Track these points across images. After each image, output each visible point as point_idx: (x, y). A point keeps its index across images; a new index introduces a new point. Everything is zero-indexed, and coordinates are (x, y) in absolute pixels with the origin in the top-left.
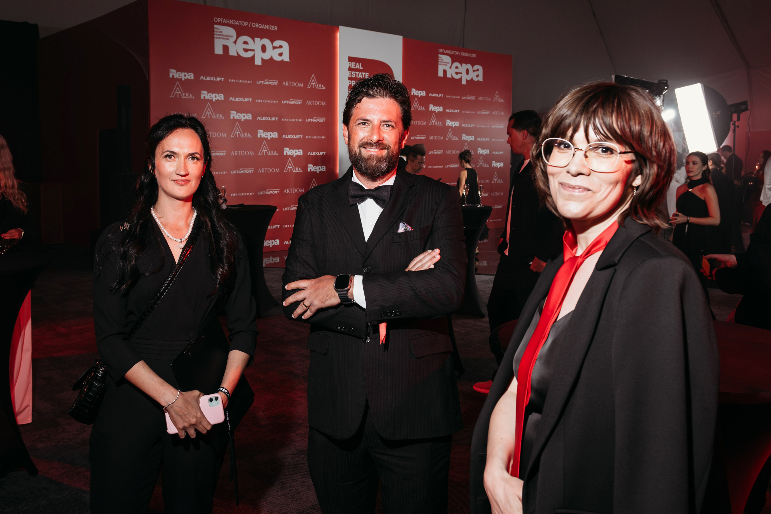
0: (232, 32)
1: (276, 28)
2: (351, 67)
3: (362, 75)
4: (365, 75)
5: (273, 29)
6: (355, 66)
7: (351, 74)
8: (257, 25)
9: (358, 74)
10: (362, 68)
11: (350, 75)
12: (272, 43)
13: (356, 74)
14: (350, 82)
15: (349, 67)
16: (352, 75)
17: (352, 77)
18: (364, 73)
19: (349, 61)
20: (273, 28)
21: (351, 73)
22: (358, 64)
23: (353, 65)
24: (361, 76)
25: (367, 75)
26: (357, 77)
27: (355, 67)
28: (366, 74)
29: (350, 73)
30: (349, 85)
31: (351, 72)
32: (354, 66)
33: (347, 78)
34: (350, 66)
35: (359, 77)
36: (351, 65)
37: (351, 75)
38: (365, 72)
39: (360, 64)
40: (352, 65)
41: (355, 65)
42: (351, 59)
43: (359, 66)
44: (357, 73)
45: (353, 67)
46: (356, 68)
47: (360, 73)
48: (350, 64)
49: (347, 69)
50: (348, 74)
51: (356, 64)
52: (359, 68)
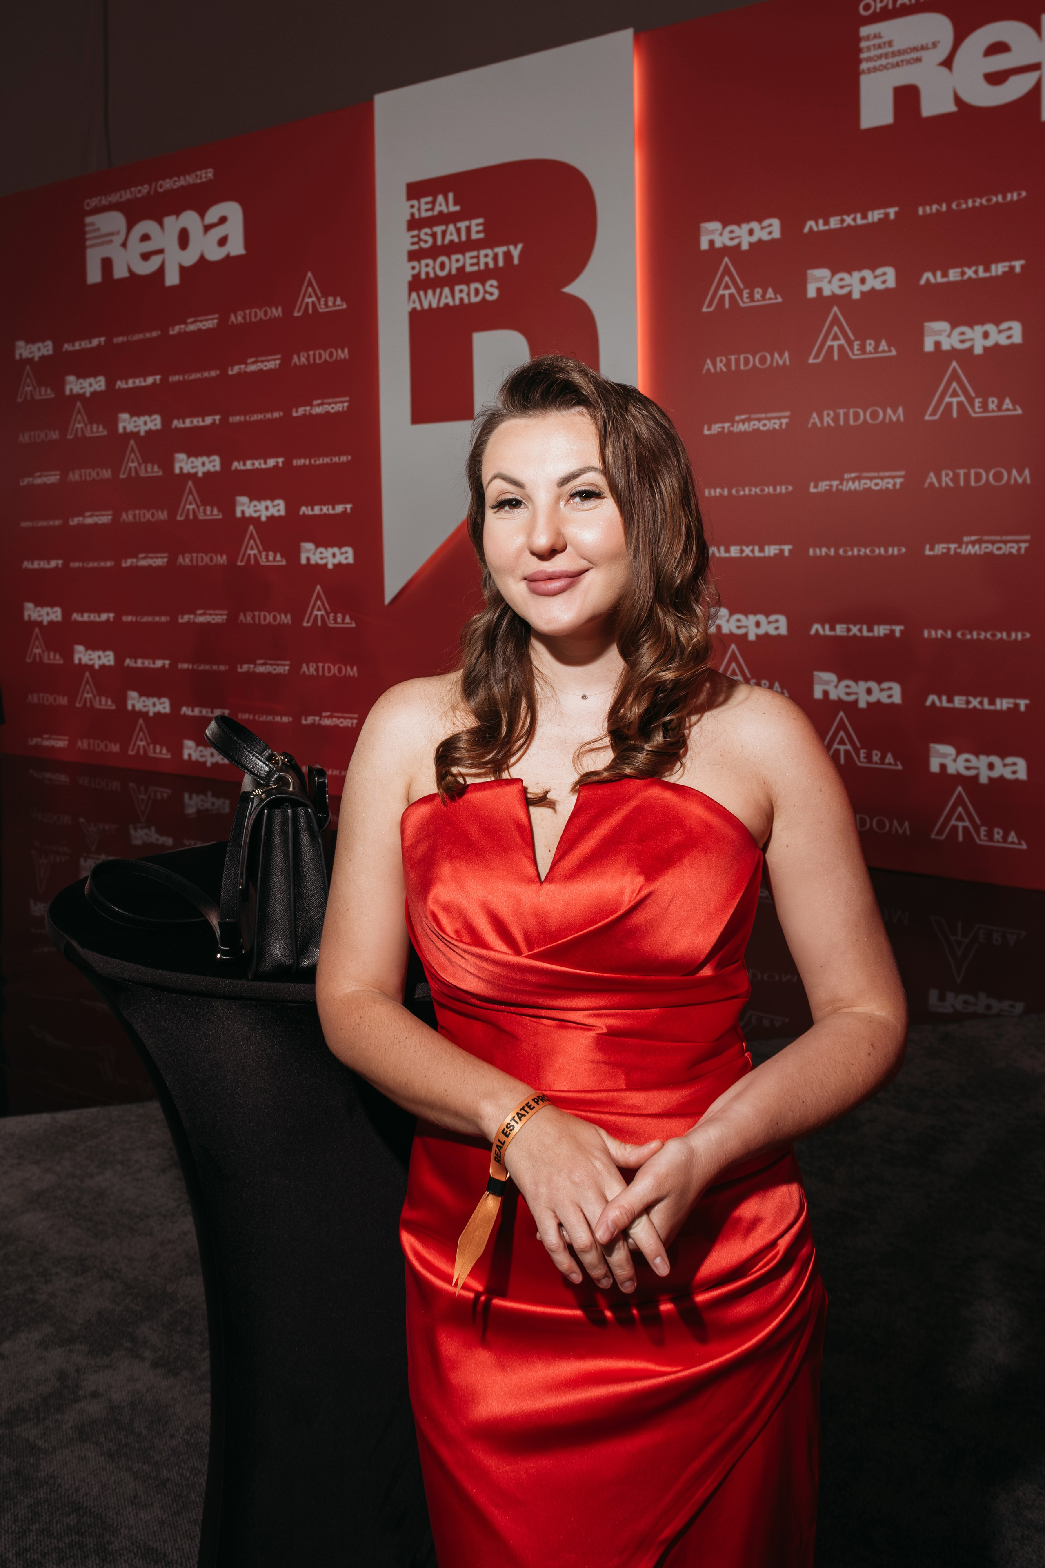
0: (115, 221)
1: (210, 174)
2: (417, 216)
3: (458, 231)
4: (468, 229)
5: (204, 180)
6: (432, 209)
7: (416, 240)
8: (168, 184)
9: (444, 233)
10: (457, 208)
11: (413, 244)
12: (202, 215)
13: (434, 235)
14: (413, 268)
15: (408, 217)
16: (420, 240)
17: (421, 249)
18: (462, 225)
19: (410, 197)
20: (204, 176)
21: (418, 236)
22: (440, 198)
23: (424, 207)
24: (455, 238)
25: (478, 225)
26: (439, 242)
27: (430, 214)
28: (474, 222)
29: (413, 237)
30: (410, 278)
31: (415, 232)
32: (427, 210)
33: (405, 256)
34: (412, 215)
35: (446, 242)
36: (415, 210)
37: (417, 243)
38: (470, 218)
39: (451, 196)
40: (419, 209)
41: (429, 206)
42: (415, 191)
43: (446, 204)
44: (439, 229)
45: (424, 214)
46: (436, 212)
47: (451, 227)
48: (412, 206)
49: (404, 226)
50: (405, 241)
51: (433, 203)
52: (445, 210)
